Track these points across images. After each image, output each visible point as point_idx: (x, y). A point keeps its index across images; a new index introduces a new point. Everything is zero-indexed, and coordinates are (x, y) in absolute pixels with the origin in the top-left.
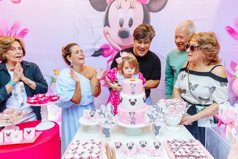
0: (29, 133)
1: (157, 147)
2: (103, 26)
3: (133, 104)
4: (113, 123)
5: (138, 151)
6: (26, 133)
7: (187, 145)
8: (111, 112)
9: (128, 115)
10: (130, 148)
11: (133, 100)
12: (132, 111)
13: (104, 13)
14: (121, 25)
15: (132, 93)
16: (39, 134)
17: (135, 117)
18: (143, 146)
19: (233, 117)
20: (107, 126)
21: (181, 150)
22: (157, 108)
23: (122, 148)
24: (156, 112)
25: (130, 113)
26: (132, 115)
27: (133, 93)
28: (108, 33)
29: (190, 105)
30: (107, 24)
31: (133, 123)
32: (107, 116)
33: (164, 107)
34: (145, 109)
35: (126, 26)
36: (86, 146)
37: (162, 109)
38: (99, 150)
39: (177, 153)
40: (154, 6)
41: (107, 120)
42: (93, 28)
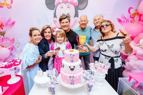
2: (53, 17)
4: (57, 84)
8: (56, 75)
9: (68, 78)
11: (72, 67)
15: (71, 61)
17: (74, 80)
20: (53, 86)
22: (90, 72)
24: (89, 75)
25: (70, 77)
26: (72, 78)
27: (72, 61)
28: (56, 21)
31: (72, 83)
32: (52, 79)
37: (94, 72)
41: (53, 81)
42: (47, 19)
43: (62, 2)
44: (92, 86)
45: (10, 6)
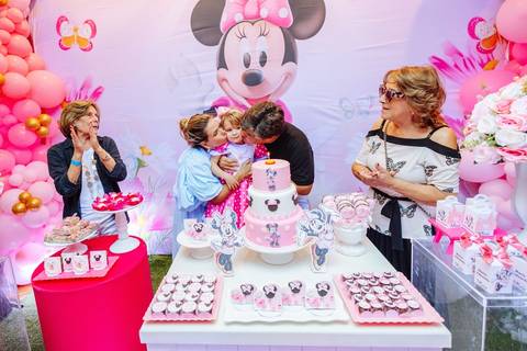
0: (98, 259)
1: (323, 293)
2: (216, 68)
3: (273, 208)
4: (237, 244)
5: (286, 299)
6: (93, 260)
7: (381, 285)
8: (232, 224)
9: (265, 229)
10: (271, 295)
11: (272, 202)
12: (272, 223)
13: (216, 48)
14: (247, 65)
15: (270, 187)
16: (114, 260)
17: (278, 234)
18: (296, 291)
19: (464, 224)
20: (226, 251)
21: (370, 296)
22: (319, 214)
23: (254, 295)
24: (319, 222)
25: (268, 226)
26: (273, 230)
27: (272, 188)
28: (224, 80)
29: (387, 200)
30: (222, 64)
31: (275, 244)
32: (225, 233)
33: (333, 212)
34: (297, 218)
35: (255, 66)
36: (189, 287)
37: (329, 216)
38: (212, 297)
39: (363, 304)
40: (303, 29)
41: (226, 239)
42: (198, 73)
43: (241, 18)
44: (326, 250)
45: (89, 45)
